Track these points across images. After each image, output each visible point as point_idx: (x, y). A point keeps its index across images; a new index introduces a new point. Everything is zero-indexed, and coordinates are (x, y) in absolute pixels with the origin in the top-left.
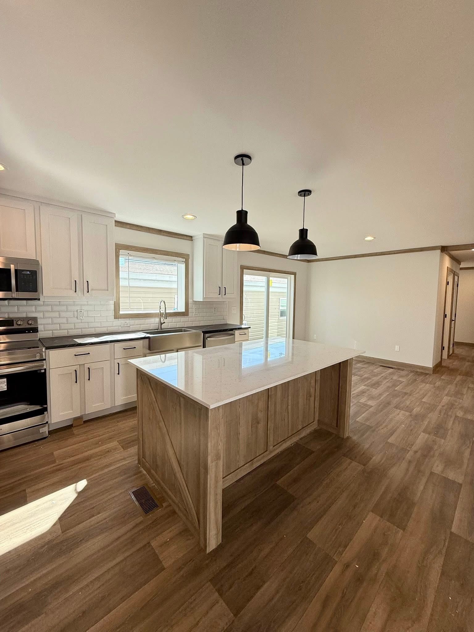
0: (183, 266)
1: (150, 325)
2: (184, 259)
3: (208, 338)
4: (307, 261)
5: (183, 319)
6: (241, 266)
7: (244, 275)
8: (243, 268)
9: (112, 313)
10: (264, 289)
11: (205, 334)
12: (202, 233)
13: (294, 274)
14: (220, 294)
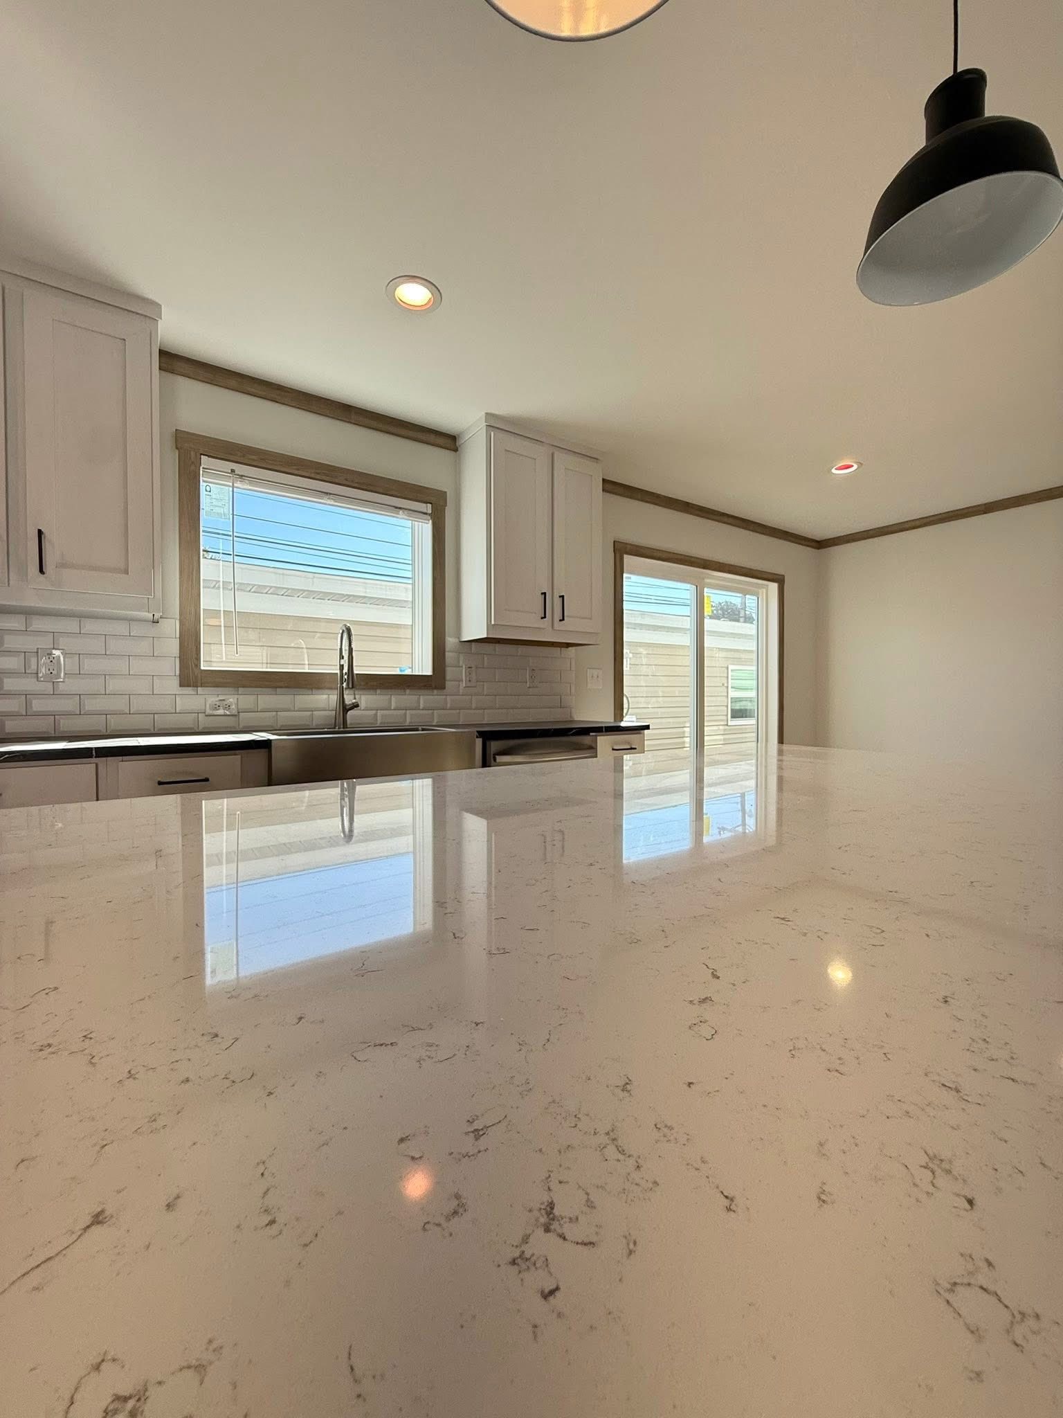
0: (426, 528)
1: (309, 713)
2: (430, 506)
3: (497, 757)
4: (813, 544)
5: (425, 699)
6: (614, 542)
7: (625, 575)
8: (621, 550)
9: (171, 667)
10: (688, 640)
11: (488, 743)
12: (483, 413)
13: (779, 580)
14: (545, 617)
